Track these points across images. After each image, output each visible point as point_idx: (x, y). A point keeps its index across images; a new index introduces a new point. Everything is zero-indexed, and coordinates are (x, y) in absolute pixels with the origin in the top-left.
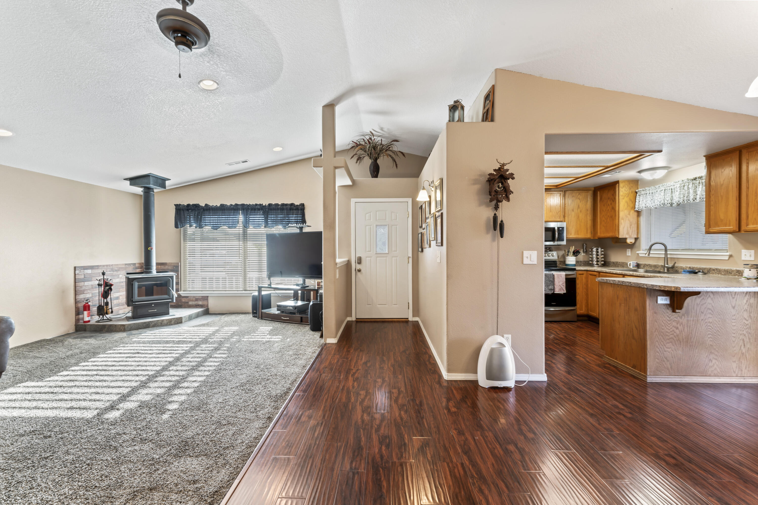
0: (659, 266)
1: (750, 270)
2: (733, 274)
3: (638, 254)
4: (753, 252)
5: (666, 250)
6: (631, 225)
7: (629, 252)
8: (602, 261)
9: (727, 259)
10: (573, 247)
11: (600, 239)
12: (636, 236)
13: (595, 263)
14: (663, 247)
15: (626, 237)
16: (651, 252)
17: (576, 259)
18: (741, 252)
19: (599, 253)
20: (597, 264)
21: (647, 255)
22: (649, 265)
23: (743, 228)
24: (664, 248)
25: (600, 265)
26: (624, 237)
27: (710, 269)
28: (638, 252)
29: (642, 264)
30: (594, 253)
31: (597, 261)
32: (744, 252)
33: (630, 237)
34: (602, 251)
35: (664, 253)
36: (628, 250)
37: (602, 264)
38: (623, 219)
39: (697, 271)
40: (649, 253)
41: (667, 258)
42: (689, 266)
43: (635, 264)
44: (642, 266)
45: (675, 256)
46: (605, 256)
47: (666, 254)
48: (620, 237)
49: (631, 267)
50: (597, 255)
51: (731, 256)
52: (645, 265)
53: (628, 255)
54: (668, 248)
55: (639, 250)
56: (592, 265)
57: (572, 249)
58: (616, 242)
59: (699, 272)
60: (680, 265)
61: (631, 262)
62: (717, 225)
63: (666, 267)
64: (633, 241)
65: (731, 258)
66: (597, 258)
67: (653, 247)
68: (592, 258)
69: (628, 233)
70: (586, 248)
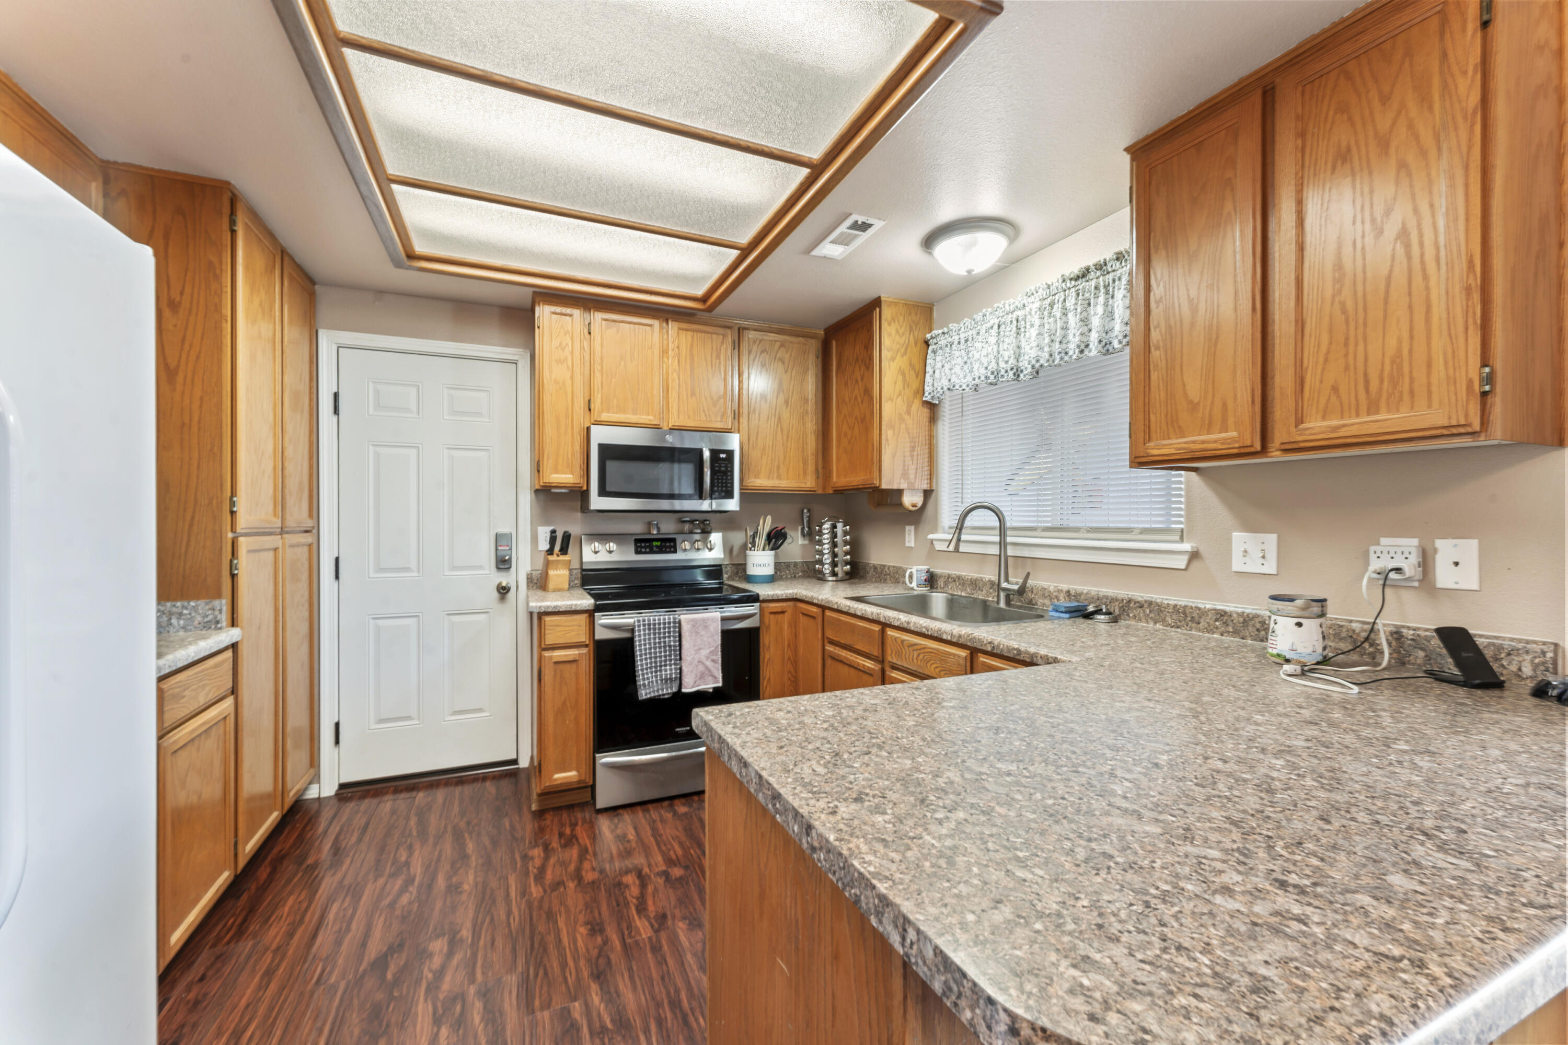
0: (985, 584)
1: (1299, 625)
2: (1203, 624)
3: (932, 541)
4: (1271, 540)
5: (1003, 530)
6: (913, 449)
7: (910, 537)
8: (847, 563)
9: (1181, 562)
10: (769, 518)
11: (839, 492)
12: (925, 486)
13: (827, 569)
14: (994, 521)
15: (903, 486)
16: (963, 537)
17: (776, 556)
18: (1229, 541)
19: (839, 539)
20: (834, 574)
21: (952, 548)
22: (959, 577)
23: (1281, 433)
24: (996, 524)
25: (840, 575)
26: (895, 486)
27: (1130, 601)
28: (931, 536)
29: (941, 576)
30: (826, 538)
31: (834, 564)
32: (1240, 539)
33: (912, 489)
34: (845, 533)
35: (997, 539)
36: (908, 528)
37: (847, 573)
38: (891, 426)
39: (1091, 608)
40: (959, 540)
41: (1006, 557)
42: (1065, 587)
43: (924, 576)
44: (941, 583)
45: (1026, 553)
46: (856, 547)
47: (1003, 544)
48: (884, 486)
49: (914, 585)
50: (834, 545)
51: (1194, 556)
52: (950, 579)
53: (907, 544)
54: (1008, 524)
55: (935, 530)
56: (819, 577)
57: (766, 525)
58: (880, 504)
59: (1098, 612)
60: (1040, 581)
61: (914, 570)
62: (1175, 427)
63: (1005, 590)
64: (919, 500)
65: (1196, 564)
66: (835, 555)
67: (968, 518)
68: (821, 553)
69: (905, 475)
70: (809, 522)
